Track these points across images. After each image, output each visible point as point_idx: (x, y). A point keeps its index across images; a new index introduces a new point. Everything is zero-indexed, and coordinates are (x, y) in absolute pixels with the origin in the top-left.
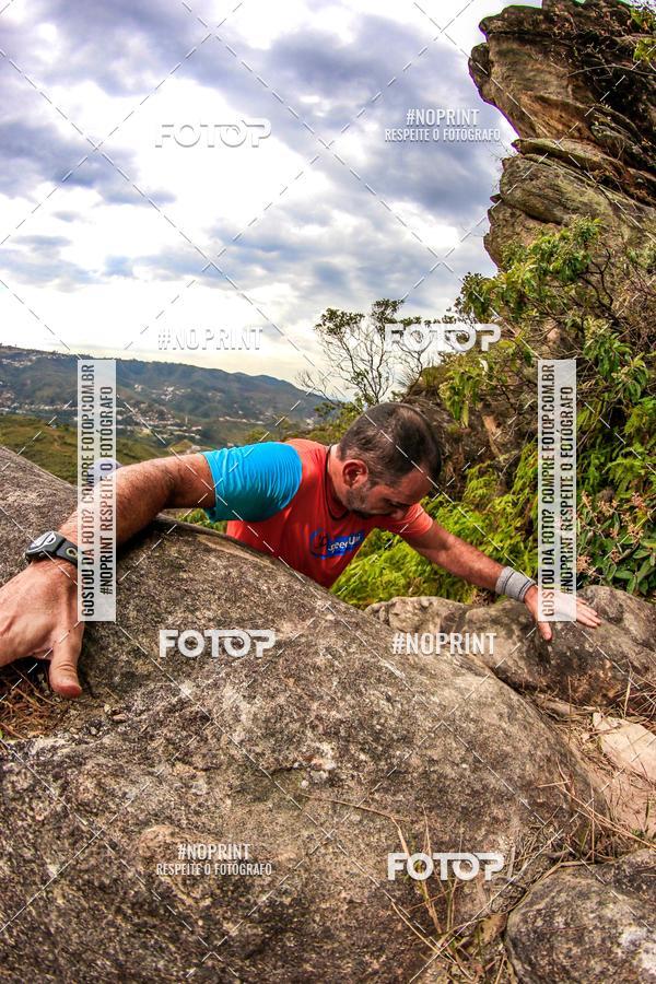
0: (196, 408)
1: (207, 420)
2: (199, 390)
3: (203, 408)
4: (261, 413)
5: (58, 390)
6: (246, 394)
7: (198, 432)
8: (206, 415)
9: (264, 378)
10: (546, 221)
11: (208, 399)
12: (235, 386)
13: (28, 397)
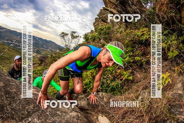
0: (36, 46)
1: (38, 48)
2: (37, 42)
3: (38, 46)
4: (49, 48)
5: (9, 38)
6: (46, 44)
7: (36, 51)
8: (38, 47)
9: (50, 41)
10: (105, 22)
11: (39, 44)
12: (44, 42)
13: (2, 38)
